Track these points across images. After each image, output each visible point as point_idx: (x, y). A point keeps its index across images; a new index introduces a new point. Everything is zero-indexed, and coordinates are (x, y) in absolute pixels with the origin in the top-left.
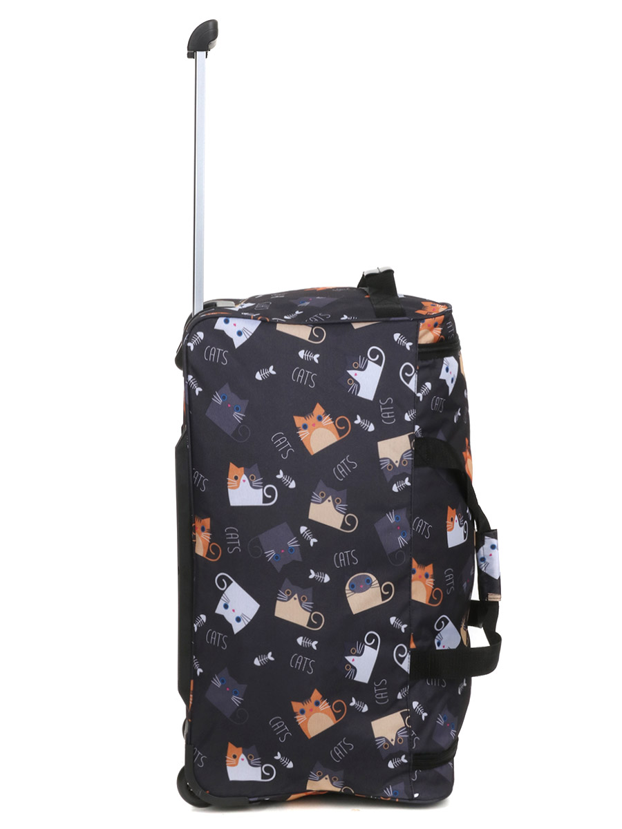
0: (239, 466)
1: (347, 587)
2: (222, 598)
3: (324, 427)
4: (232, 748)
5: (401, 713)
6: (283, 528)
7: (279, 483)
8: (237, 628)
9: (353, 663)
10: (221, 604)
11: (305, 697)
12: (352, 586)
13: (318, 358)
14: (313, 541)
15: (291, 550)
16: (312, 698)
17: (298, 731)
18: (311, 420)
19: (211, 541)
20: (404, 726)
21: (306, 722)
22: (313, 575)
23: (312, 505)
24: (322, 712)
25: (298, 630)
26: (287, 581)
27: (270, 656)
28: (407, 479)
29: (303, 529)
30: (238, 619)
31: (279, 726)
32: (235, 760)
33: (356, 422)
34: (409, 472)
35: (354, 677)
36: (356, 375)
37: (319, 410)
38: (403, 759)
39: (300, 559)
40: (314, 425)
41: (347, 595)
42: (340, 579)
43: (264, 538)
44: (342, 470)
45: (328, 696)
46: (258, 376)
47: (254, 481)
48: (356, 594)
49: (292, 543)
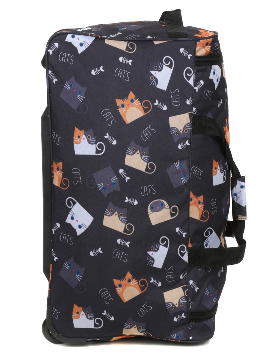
0: (80, 129)
1: (149, 208)
2: (70, 213)
3: (135, 106)
4: (76, 308)
5: (182, 288)
6: (108, 170)
7: (106, 141)
8: (79, 232)
9: (152, 256)
10: (69, 216)
11: (121, 277)
12: (152, 208)
13: (131, 62)
14: (127, 179)
15: (114, 184)
16: (126, 277)
17: (117, 298)
18: (127, 102)
19: (63, 177)
20: (184, 295)
21: (122, 292)
22: (127, 200)
23: (127, 156)
24: (132, 286)
25: (117, 234)
26: (111, 203)
27: (100, 250)
28: (187, 141)
29: (121, 171)
30: (80, 227)
31: (105, 294)
32: (77, 315)
33: (155, 104)
34: (189, 137)
35: (153, 265)
36: (155, 74)
37: (132, 95)
38: (183, 316)
39: (119, 190)
40: (128, 105)
41: (149, 213)
42: (144, 203)
43: (96, 175)
44: (146, 134)
45: (136, 276)
46: (93, 73)
47: (90, 139)
48: (154, 213)
49: (114, 179)
